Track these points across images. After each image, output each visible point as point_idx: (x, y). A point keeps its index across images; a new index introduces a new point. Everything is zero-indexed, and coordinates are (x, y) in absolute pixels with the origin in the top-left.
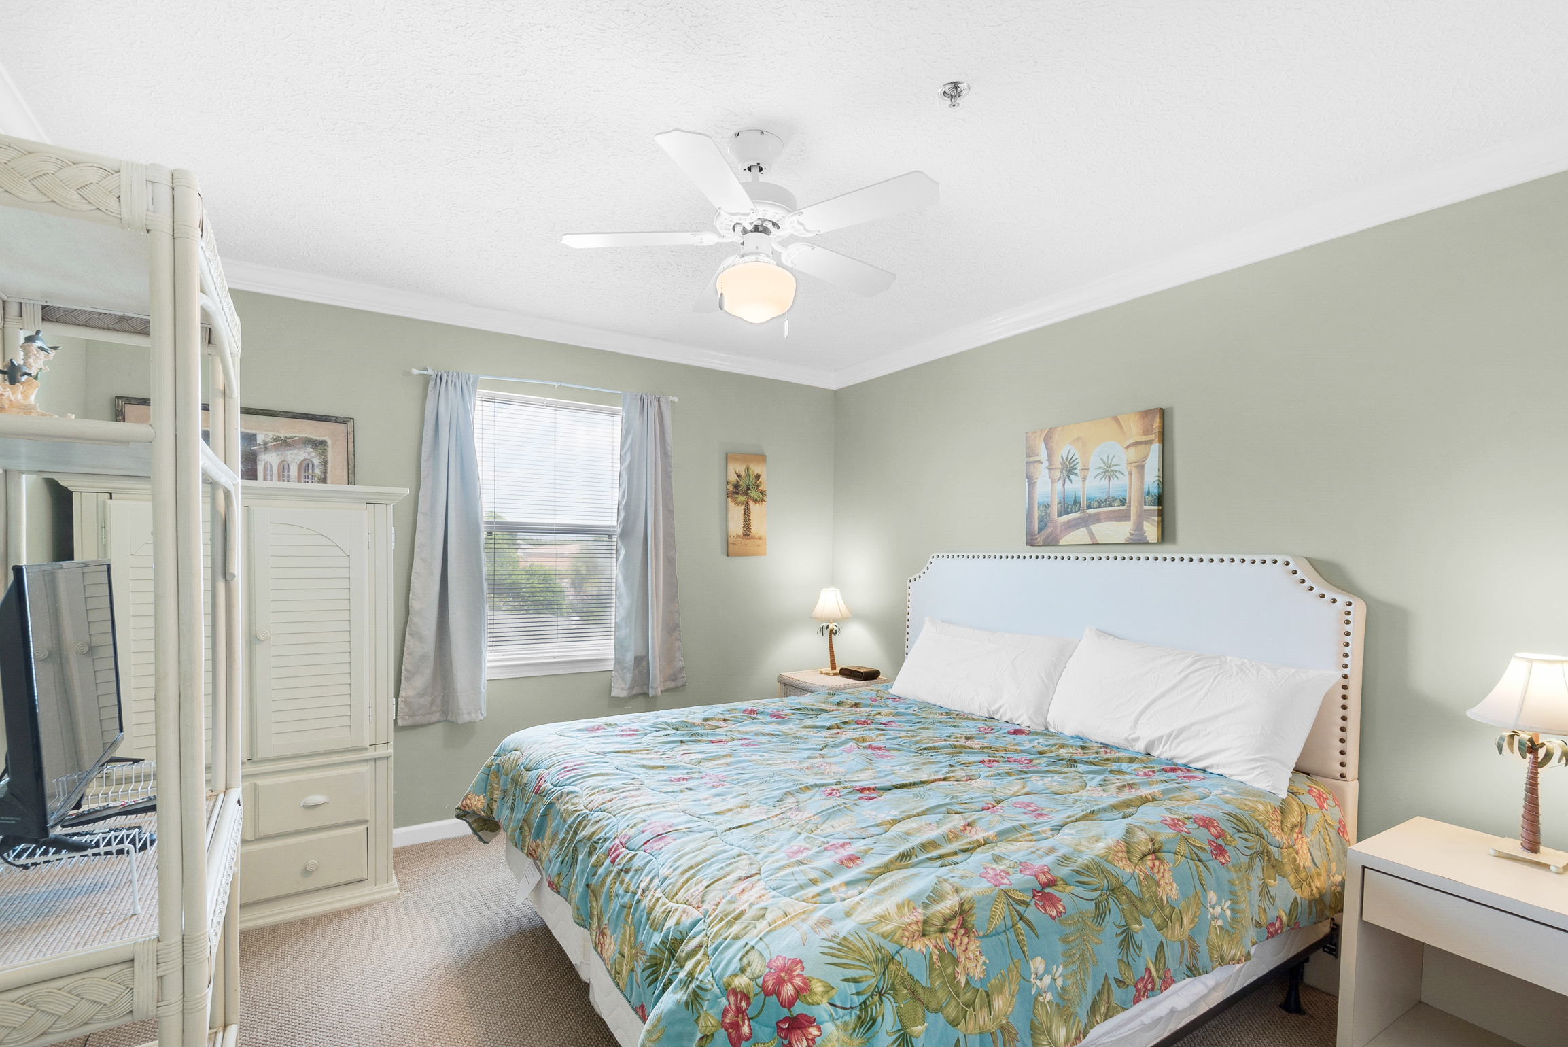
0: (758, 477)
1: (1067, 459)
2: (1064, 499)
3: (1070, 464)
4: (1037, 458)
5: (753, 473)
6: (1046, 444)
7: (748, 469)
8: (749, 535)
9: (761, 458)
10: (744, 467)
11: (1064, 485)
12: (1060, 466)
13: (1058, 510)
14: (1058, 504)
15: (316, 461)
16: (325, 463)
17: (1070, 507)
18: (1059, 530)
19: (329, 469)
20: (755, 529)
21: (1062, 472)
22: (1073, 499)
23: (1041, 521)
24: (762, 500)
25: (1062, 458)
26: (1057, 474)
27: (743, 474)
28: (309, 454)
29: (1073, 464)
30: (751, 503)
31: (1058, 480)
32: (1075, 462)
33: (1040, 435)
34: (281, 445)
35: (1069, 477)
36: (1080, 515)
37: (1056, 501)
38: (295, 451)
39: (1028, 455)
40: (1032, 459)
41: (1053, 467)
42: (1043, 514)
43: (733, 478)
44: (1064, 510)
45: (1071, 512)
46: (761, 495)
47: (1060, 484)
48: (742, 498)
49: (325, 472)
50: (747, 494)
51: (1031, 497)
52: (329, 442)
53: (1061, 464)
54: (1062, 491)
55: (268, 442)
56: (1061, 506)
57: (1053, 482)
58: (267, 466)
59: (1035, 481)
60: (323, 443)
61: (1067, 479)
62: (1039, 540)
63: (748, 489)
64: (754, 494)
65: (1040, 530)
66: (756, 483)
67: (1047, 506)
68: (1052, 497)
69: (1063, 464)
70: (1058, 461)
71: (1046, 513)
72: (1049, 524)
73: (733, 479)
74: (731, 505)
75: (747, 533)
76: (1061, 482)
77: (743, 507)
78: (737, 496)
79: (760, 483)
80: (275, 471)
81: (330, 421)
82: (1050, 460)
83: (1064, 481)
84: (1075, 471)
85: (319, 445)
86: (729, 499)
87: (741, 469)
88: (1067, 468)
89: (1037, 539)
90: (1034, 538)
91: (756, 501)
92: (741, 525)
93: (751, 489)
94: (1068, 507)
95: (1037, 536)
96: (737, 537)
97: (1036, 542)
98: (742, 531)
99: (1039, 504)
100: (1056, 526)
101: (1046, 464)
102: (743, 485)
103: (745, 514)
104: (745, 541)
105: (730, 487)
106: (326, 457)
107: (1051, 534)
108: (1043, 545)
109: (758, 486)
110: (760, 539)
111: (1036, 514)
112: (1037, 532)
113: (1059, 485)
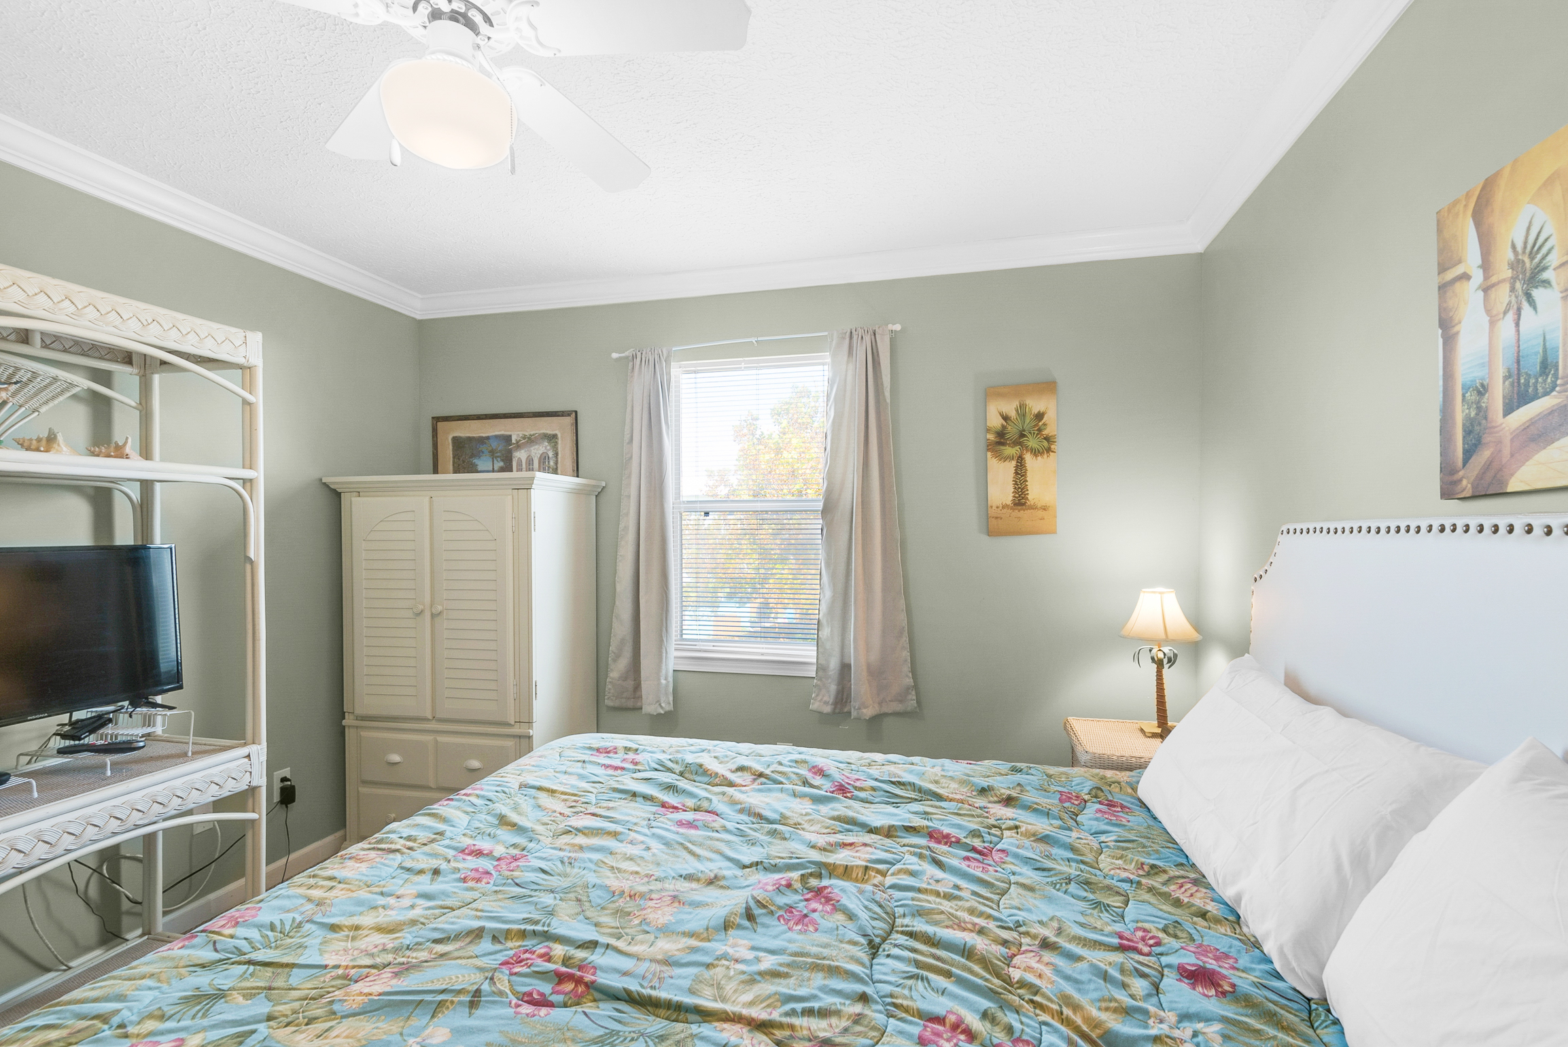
0: (1040, 416)
1: (1525, 247)
2: (1518, 362)
3: (1532, 258)
4: (1458, 270)
5: (1030, 411)
6: (1478, 224)
7: (1022, 406)
8: (1024, 504)
9: (1048, 387)
10: (1015, 404)
11: (1517, 325)
12: (1509, 273)
13: (1504, 397)
14: (1506, 378)
15: (551, 454)
16: (556, 454)
17: (1532, 381)
18: (1506, 451)
19: (559, 460)
20: (1034, 493)
21: (1513, 289)
22: (1539, 359)
23: (1468, 432)
24: (1049, 450)
25: (1514, 247)
26: (1503, 295)
27: (1013, 414)
28: (546, 447)
29: (1539, 256)
30: (1028, 457)
31: (1505, 313)
32: (1544, 250)
33: (1466, 206)
34: (527, 442)
35: (1529, 297)
36: (1556, 401)
37: (1500, 372)
38: (536, 447)
39: (1442, 269)
40: (1450, 275)
41: (1494, 279)
42: (1473, 414)
43: (995, 422)
44: (1519, 397)
45: (1535, 397)
46: (1045, 444)
47: (1508, 322)
48: (1009, 451)
49: (556, 463)
50: (1020, 444)
51: (1448, 376)
52: (559, 436)
53: (1512, 266)
54: (1514, 341)
55: (520, 440)
56: (1512, 384)
57: (1493, 323)
58: (520, 462)
59: (1456, 329)
60: (555, 436)
61: (1525, 305)
62: (1464, 482)
63: (1022, 435)
64: (1032, 442)
65: (1468, 454)
66: (1037, 425)
67: (1482, 390)
68: (1491, 363)
69: (1516, 265)
70: (1504, 256)
71: (1479, 408)
72: (1487, 439)
73: (995, 425)
74: (993, 463)
75: (1020, 500)
76: (1511, 316)
77: (1014, 463)
78: (1002, 448)
79: (1045, 424)
80: (524, 466)
81: (558, 416)
82: (1486, 266)
83: (1519, 310)
84: (1545, 275)
85: (552, 438)
86: (989, 454)
87: (1010, 408)
88: (1524, 273)
89: (1460, 480)
90: (1456, 477)
91: (1036, 453)
92: (1010, 489)
93: (1029, 435)
94: (1527, 385)
95: (1461, 473)
96: (1003, 507)
97: (1459, 488)
98: (1011, 498)
99: (1466, 388)
100: (1500, 442)
101: (1478, 277)
102: (1012, 431)
103: (1016, 473)
104: (1016, 513)
105: (991, 437)
106: (557, 449)
107: (1488, 466)
108: (1474, 497)
109: (1040, 430)
110: (1045, 508)
111: (1460, 414)
112: (1460, 463)
113: (1506, 327)
